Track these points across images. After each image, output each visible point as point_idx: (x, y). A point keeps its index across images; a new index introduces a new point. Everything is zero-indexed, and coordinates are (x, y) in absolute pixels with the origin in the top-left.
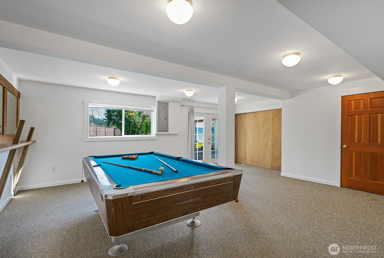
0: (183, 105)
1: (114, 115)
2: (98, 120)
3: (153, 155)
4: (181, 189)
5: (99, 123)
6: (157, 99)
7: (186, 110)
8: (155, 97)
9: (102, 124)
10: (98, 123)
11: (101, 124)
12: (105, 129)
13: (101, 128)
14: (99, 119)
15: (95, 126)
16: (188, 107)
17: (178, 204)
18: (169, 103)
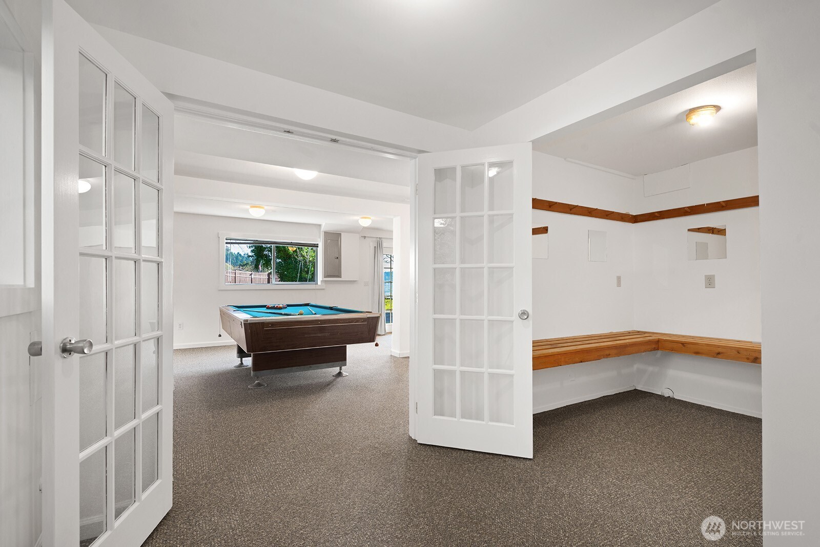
0: (365, 237)
1: (266, 248)
2: (237, 257)
3: (308, 307)
4: (308, 323)
5: (239, 263)
6: (323, 229)
7: (371, 244)
8: (320, 225)
9: (247, 264)
10: (237, 262)
11: (243, 265)
12: (251, 275)
13: (243, 272)
14: (240, 255)
15: (233, 268)
16: (374, 239)
17: (306, 336)
18: (343, 234)
